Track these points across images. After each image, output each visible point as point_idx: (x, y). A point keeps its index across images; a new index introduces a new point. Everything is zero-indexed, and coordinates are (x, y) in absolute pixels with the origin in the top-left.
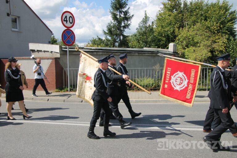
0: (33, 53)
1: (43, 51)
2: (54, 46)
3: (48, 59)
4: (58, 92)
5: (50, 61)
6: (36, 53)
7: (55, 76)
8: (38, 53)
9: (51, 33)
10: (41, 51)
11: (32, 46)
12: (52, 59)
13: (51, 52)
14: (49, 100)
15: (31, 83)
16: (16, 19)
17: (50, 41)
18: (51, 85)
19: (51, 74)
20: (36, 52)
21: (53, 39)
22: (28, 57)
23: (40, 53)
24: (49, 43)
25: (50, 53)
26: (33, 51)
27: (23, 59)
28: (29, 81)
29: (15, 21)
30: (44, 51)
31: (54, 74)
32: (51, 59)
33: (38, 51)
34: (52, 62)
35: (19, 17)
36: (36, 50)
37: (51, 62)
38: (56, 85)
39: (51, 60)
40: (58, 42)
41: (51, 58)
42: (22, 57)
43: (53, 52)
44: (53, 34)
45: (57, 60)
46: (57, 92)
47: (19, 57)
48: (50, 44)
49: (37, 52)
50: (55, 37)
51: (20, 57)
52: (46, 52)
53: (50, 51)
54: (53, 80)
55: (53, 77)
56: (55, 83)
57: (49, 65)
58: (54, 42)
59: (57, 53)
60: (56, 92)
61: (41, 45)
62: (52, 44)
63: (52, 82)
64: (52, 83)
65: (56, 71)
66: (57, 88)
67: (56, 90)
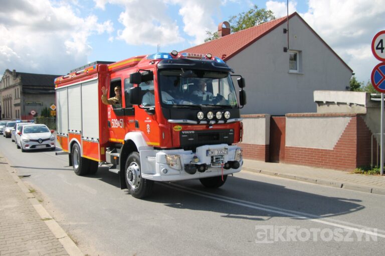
0: (319, 106)
1: (336, 102)
2: (355, 93)
3: (345, 116)
4: (361, 173)
5: (348, 119)
6: (324, 106)
7: (356, 146)
8: (328, 106)
9: (351, 73)
10: (333, 103)
11: (318, 96)
12: (352, 116)
13: (351, 104)
14: (343, 187)
15: (314, 155)
16: (295, 56)
17: (349, 85)
18: (347, 160)
19: (349, 142)
20: (325, 104)
21: (354, 83)
22: (312, 113)
23: (331, 106)
24: (347, 89)
25: (349, 107)
26: (320, 103)
27: (304, 116)
28: (311, 152)
29: (294, 58)
30: (339, 104)
31: (355, 142)
32: (350, 116)
33: (328, 103)
34: (351, 121)
35: (300, 52)
36: (325, 102)
37: (349, 122)
38: (357, 161)
39: (351, 118)
40: (361, 87)
41: (350, 114)
42: (302, 114)
43: (353, 104)
44: (354, 74)
45: (360, 118)
46: (358, 173)
47: (298, 114)
48: (348, 91)
49: (326, 106)
50: (356, 80)
51: (300, 114)
52: (341, 105)
53: (348, 103)
54: (352, 153)
55: (353, 147)
56: (355, 157)
57: (346, 126)
58: (354, 87)
59: (360, 105)
60: (356, 173)
61: (333, 93)
62: (352, 90)
63: (350, 155)
64: (349, 157)
65: (357, 137)
66: (358, 167)
67: (357, 169)
